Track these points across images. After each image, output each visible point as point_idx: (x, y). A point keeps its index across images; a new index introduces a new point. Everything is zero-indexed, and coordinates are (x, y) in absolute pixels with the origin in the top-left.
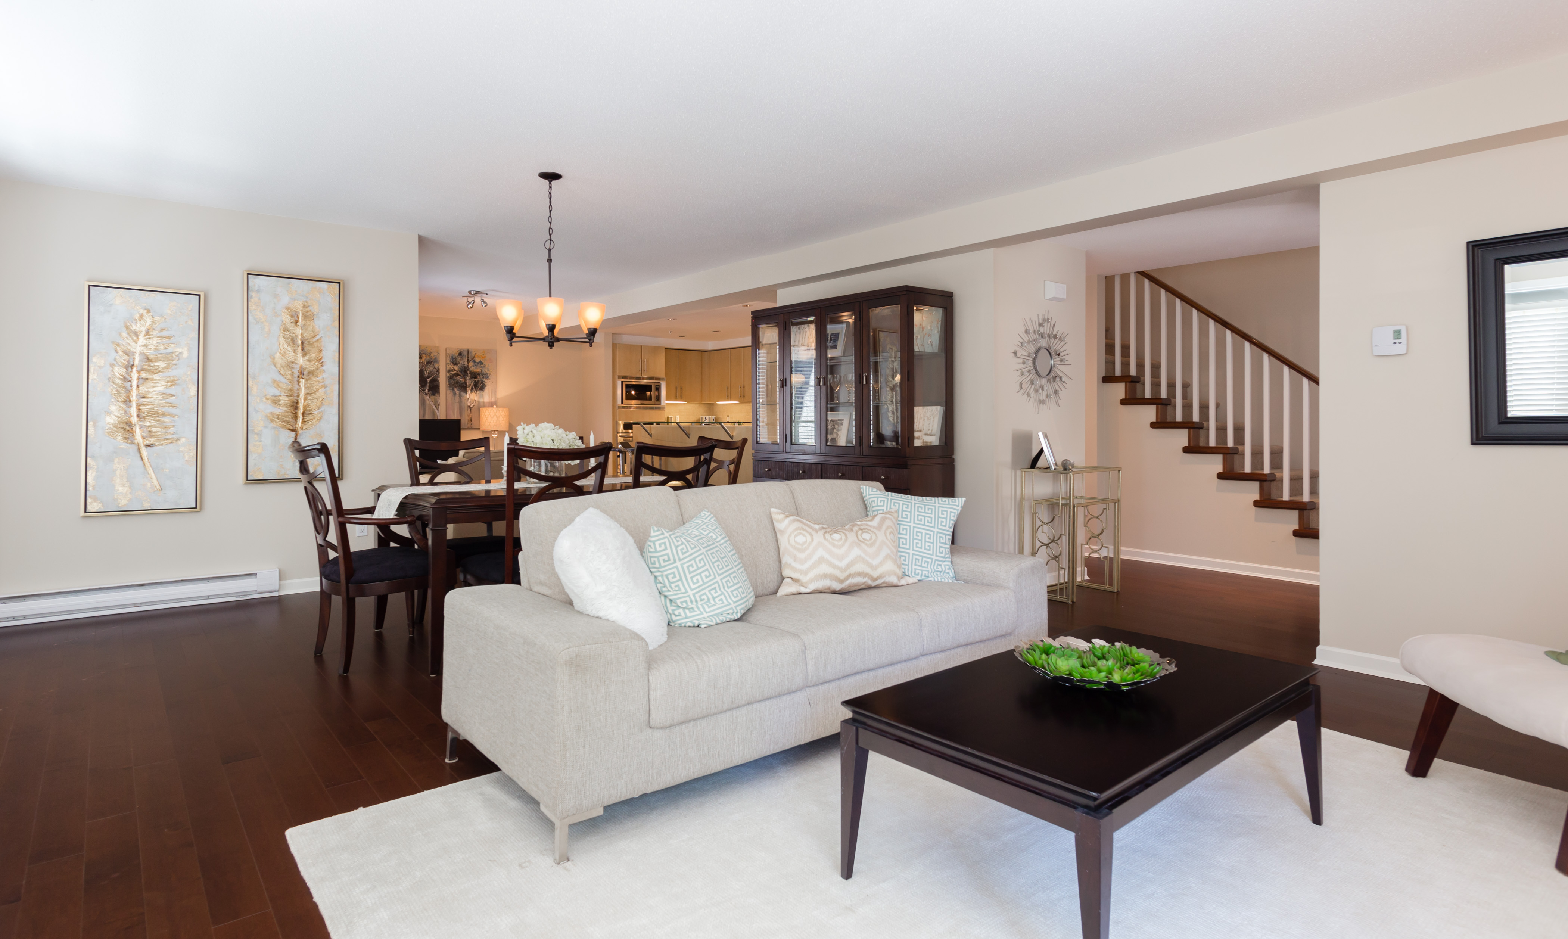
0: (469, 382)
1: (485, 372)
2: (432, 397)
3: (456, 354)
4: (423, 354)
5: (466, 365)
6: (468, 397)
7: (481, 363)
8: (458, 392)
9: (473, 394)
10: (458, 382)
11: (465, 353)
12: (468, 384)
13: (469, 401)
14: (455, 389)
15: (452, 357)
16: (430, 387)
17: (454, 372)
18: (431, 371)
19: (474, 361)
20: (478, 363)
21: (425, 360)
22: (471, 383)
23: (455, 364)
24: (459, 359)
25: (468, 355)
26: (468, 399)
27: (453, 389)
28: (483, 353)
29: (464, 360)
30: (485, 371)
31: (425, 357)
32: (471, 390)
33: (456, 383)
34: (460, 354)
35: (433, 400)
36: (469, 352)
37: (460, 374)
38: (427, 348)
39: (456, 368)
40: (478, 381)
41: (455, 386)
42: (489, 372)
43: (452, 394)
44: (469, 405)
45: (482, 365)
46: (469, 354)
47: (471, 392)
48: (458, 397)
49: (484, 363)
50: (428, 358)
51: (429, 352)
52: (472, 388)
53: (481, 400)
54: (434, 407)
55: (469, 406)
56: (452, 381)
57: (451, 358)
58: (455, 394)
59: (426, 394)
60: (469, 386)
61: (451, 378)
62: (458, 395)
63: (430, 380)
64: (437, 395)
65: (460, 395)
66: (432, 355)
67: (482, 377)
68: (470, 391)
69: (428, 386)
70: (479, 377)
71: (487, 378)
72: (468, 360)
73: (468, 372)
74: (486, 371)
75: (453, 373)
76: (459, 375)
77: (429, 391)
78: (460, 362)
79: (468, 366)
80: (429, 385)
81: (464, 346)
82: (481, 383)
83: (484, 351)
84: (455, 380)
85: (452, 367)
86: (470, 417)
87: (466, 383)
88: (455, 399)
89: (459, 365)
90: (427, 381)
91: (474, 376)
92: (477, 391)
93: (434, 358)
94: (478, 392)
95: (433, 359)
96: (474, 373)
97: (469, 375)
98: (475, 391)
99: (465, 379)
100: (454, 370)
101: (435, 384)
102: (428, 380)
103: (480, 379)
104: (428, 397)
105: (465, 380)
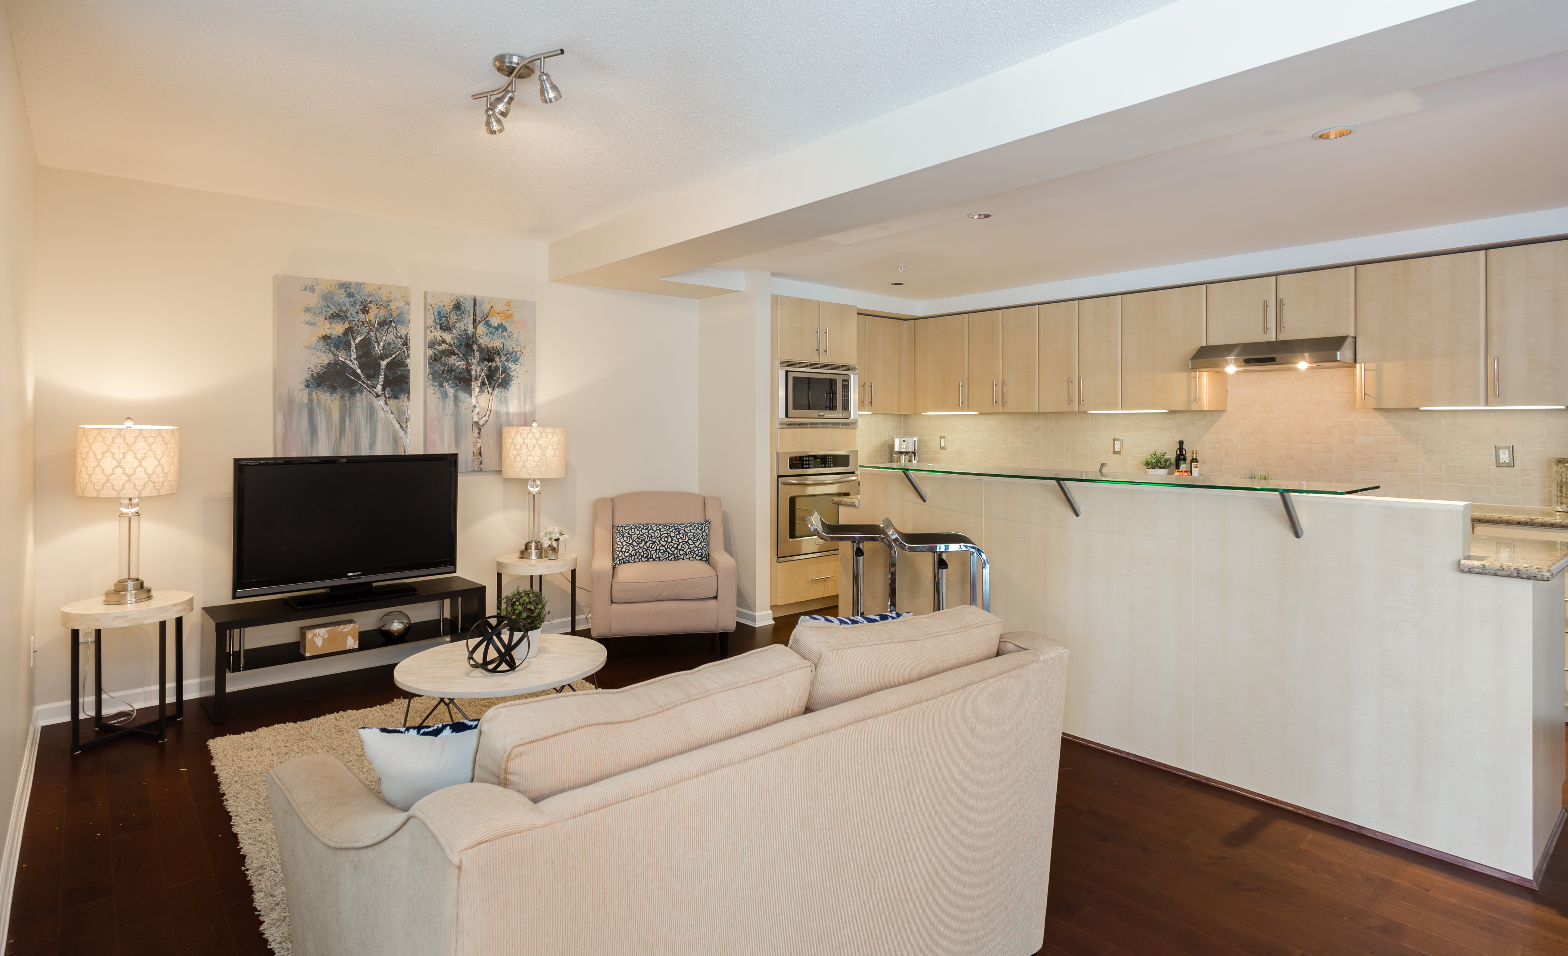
0: (476, 369)
1: (511, 350)
2: (391, 402)
3: (449, 308)
4: (371, 302)
5: (470, 332)
6: (474, 401)
7: (501, 327)
8: (451, 391)
9: (485, 394)
10: (451, 370)
11: (469, 306)
12: (473, 373)
13: (477, 410)
14: (446, 385)
15: (439, 313)
16: (384, 381)
17: (444, 346)
18: (389, 344)
19: (488, 325)
20: (497, 329)
21: (375, 317)
22: (482, 370)
23: (446, 328)
24: (455, 317)
25: (474, 309)
26: (475, 407)
27: (441, 386)
28: (507, 308)
29: (466, 321)
30: (511, 345)
31: (376, 311)
32: (481, 388)
33: (448, 371)
34: (457, 306)
35: (394, 410)
36: (477, 303)
37: (456, 351)
38: (379, 289)
39: (448, 337)
40: (497, 368)
41: (445, 378)
42: (519, 349)
43: (438, 395)
44: (476, 419)
45: (505, 333)
46: (477, 308)
47: (481, 391)
48: (452, 403)
49: (509, 329)
50: (382, 313)
51: (384, 298)
52: (483, 383)
53: (503, 409)
54: (397, 426)
55: (477, 423)
56: (438, 367)
57: (436, 314)
58: (445, 395)
59: (378, 396)
60: (476, 379)
61: (435, 360)
62: (452, 399)
63: (388, 364)
64: (403, 397)
65: (456, 398)
66: (393, 306)
67: (504, 359)
68: (477, 390)
69: (381, 378)
70: (497, 359)
71: (516, 361)
72: (474, 321)
73: (475, 347)
74: (514, 346)
75: (440, 348)
76: (455, 354)
77: (384, 389)
78: (458, 325)
79: (474, 334)
80: (385, 374)
81: (466, 290)
82: (503, 372)
83: (509, 303)
84: (445, 364)
85: (438, 334)
86: (478, 446)
87: (469, 372)
88: (444, 408)
89: (454, 331)
90: (380, 365)
91: (489, 356)
92: (493, 389)
93: (398, 312)
94: (495, 392)
95: (394, 315)
96: (488, 350)
97: (477, 354)
98: (490, 390)
99: (468, 362)
100: (444, 342)
101: (399, 373)
102: (384, 363)
103: (499, 364)
104: (381, 402)
105: (468, 364)
